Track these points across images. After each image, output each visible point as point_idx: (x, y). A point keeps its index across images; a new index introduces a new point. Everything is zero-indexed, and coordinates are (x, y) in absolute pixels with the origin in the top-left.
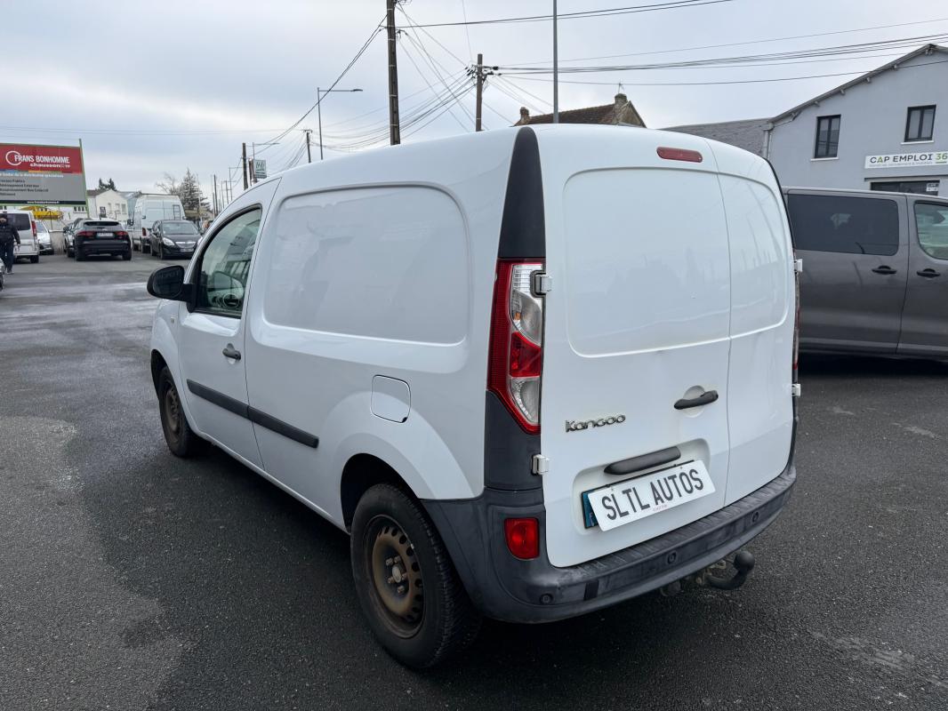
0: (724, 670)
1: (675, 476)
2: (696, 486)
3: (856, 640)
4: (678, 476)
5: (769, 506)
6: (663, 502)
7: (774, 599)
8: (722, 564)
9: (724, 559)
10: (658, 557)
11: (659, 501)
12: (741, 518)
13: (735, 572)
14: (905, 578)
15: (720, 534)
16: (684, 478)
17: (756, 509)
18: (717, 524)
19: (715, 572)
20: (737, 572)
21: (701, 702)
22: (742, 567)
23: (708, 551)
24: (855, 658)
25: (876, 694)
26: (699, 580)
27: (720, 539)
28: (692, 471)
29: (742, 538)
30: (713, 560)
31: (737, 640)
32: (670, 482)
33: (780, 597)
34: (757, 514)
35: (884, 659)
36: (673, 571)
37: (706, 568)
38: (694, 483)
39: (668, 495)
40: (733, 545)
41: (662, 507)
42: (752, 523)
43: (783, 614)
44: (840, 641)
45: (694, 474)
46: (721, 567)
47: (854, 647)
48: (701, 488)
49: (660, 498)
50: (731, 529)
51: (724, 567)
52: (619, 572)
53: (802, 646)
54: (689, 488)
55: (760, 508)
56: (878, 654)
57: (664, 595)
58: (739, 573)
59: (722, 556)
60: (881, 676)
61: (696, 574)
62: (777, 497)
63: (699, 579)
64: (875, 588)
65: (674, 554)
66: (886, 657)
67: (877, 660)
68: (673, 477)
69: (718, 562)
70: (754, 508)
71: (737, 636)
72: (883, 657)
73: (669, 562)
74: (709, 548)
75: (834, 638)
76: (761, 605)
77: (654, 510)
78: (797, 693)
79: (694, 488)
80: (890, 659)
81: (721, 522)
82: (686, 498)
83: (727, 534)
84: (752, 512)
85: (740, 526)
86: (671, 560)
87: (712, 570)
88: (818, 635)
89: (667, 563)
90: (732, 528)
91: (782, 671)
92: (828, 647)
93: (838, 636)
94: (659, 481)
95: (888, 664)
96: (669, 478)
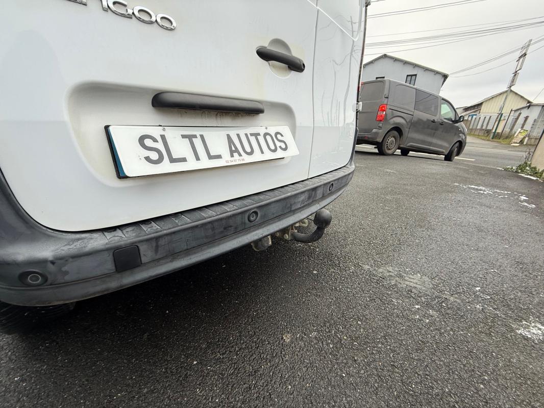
0: (304, 302)
1: (259, 134)
2: (280, 147)
3: (390, 269)
4: (262, 134)
5: (340, 181)
6: (240, 155)
7: (338, 244)
8: (304, 223)
9: (307, 218)
10: (234, 215)
11: (236, 154)
12: (320, 186)
13: (314, 227)
14: (405, 228)
15: (302, 197)
16: (268, 138)
17: (332, 181)
18: (301, 188)
19: (299, 229)
20: (316, 228)
21: (282, 338)
22: (321, 222)
23: (293, 212)
24: (393, 282)
25: (415, 313)
26: (287, 237)
27: (303, 200)
28: (277, 133)
29: (321, 203)
30: (298, 219)
31: (315, 275)
32: (253, 139)
33: (341, 243)
34: (332, 184)
35: (411, 282)
36: (258, 229)
37: (292, 225)
38: (278, 144)
39: (248, 150)
40: (314, 208)
41: (236, 159)
42: (329, 192)
43: (343, 254)
44: (381, 270)
45: (279, 136)
46: (304, 225)
47: (391, 274)
48: (285, 149)
49: (237, 151)
50: (313, 195)
51: (306, 225)
52: (174, 233)
53: (357, 276)
54: (273, 147)
55: (334, 180)
56: (407, 278)
57: (256, 250)
58: (318, 228)
59: (305, 216)
60: (414, 296)
61: (284, 231)
62: (345, 176)
63: (286, 235)
64: (391, 235)
65: (256, 213)
66: (412, 280)
67: (408, 283)
68: (256, 135)
69: (302, 221)
70: (331, 180)
71: (315, 272)
72: (410, 280)
73: (249, 220)
74: (293, 209)
75: (376, 269)
76: (330, 249)
77: (227, 162)
78: (359, 319)
79: (278, 148)
80: (415, 281)
81: (305, 187)
82: (269, 155)
83: (309, 198)
84: (329, 183)
85: (319, 193)
86: (252, 219)
87: (296, 228)
88: (366, 267)
89: (247, 221)
90: (313, 193)
91: (346, 299)
92: (374, 275)
93: (379, 268)
94: (238, 135)
95: (415, 285)
96: (252, 135)
